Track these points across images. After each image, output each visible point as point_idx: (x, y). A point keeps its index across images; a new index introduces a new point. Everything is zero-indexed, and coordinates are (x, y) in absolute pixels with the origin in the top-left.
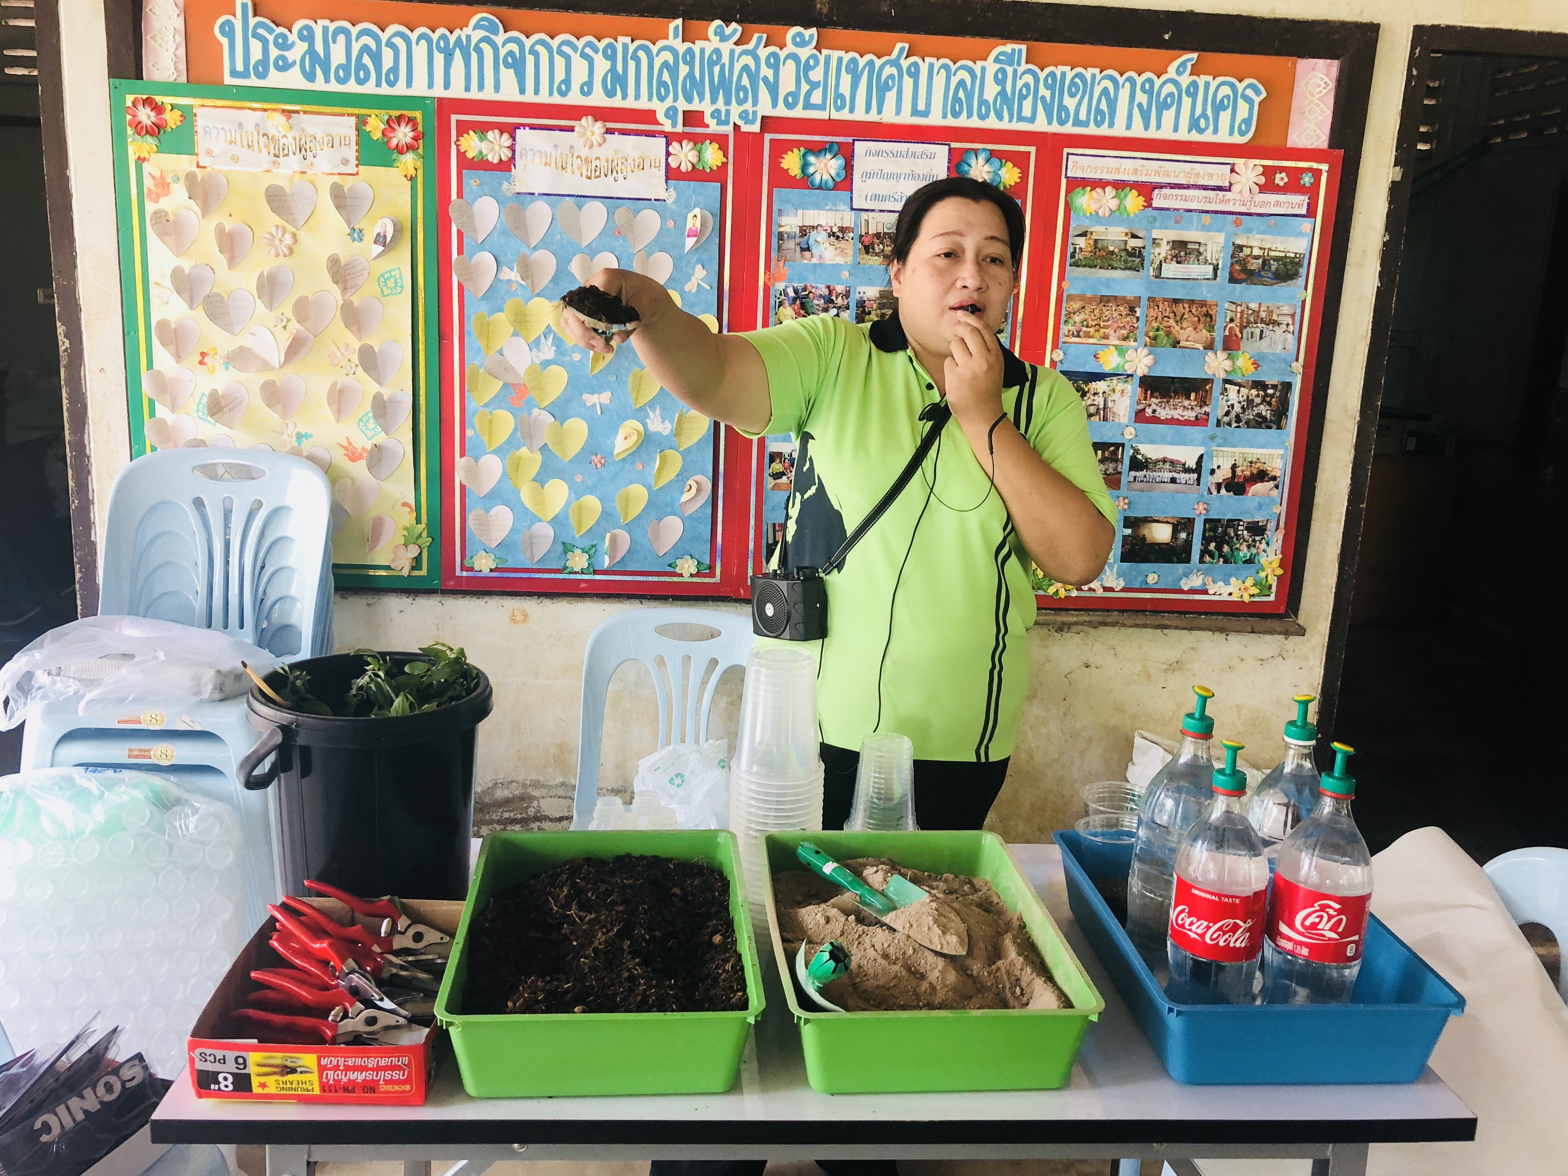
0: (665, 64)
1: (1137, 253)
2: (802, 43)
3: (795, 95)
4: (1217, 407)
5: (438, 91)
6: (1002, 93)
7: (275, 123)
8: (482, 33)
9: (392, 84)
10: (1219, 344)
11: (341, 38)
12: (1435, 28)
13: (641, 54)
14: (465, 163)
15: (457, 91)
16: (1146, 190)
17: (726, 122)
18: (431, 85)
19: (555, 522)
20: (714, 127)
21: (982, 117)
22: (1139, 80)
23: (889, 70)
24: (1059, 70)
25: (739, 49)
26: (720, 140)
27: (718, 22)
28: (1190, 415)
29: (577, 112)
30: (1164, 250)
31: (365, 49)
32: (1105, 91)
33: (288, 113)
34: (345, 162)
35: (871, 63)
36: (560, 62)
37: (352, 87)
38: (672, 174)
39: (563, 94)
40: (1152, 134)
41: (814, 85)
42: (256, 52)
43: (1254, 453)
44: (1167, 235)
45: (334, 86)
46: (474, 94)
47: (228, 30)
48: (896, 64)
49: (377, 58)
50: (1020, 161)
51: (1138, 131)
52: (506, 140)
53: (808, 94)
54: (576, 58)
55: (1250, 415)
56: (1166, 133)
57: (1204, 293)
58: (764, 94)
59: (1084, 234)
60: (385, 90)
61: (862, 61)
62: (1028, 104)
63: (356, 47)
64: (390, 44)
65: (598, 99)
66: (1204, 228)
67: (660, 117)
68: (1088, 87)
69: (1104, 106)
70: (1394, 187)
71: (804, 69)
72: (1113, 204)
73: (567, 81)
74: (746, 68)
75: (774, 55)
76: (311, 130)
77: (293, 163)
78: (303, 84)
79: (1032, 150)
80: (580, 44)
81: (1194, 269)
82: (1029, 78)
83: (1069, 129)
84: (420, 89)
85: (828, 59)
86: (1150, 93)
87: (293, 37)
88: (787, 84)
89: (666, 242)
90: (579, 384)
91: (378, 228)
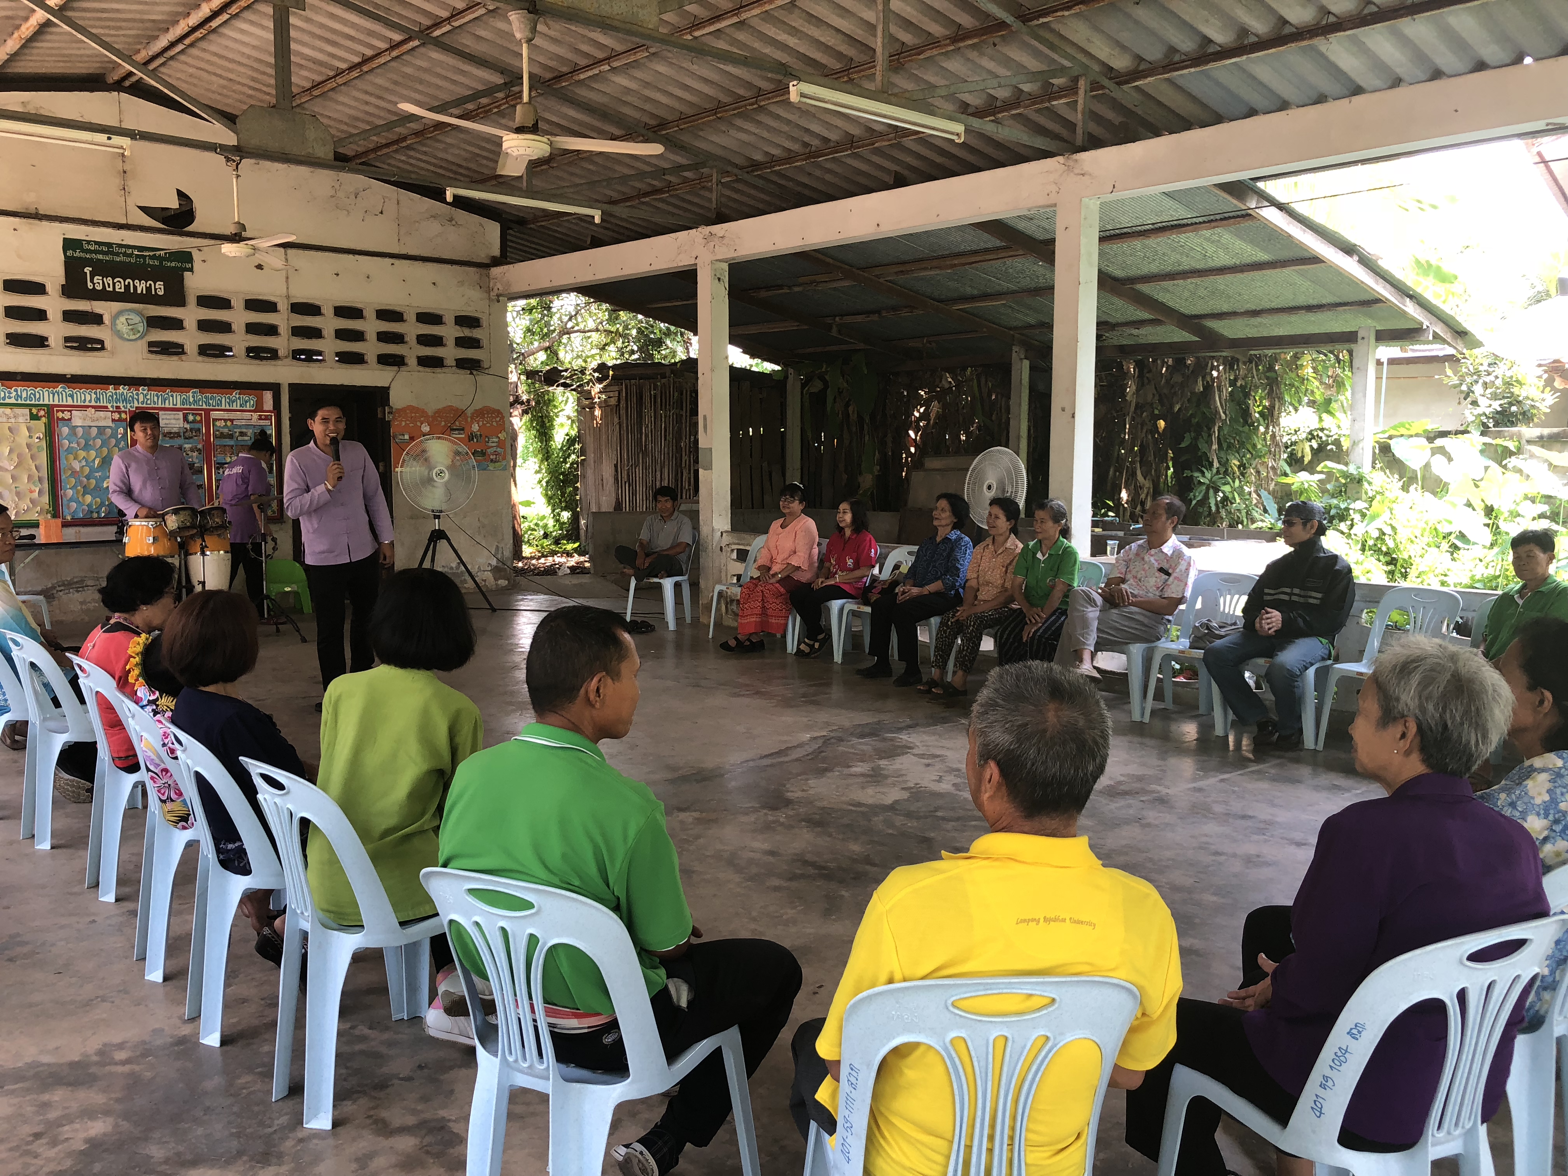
0: (110, 395)
2: (144, 390)
5: (51, 403)
6: (195, 399)
7: (8, 411)
8: (62, 389)
9: (39, 401)
11: (25, 391)
12: (293, 383)
13: (103, 393)
14: (59, 419)
15: (56, 402)
16: (232, 421)
18: (49, 401)
21: (190, 405)
22: (227, 396)
23: (166, 396)
24: (207, 394)
25: (127, 392)
27: (122, 386)
29: (88, 407)
30: (238, 434)
31: (32, 393)
32: (219, 399)
33: (11, 408)
34: (26, 420)
35: (161, 394)
36: (83, 395)
37: (28, 402)
38: (113, 420)
39: (84, 403)
40: (231, 408)
41: (148, 399)
44: (238, 430)
45: (23, 402)
46: (61, 403)
48: (167, 394)
49: (35, 396)
50: (200, 415)
51: (228, 407)
52: (69, 413)
53: (147, 401)
54: (87, 394)
56: (235, 408)
58: (136, 402)
59: (218, 431)
60: (37, 403)
61: (159, 394)
62: (201, 402)
63: (29, 393)
64: (38, 392)
65: (93, 403)
66: (247, 429)
67: (109, 407)
68: (215, 398)
69: (219, 402)
71: (145, 396)
72: (224, 424)
73: (85, 400)
74: (130, 396)
75: (137, 393)
76: (17, 412)
77: (13, 420)
78: (15, 402)
79: (203, 412)
80: (89, 391)
81: (246, 438)
82: (200, 396)
83: (211, 407)
84: (46, 402)
85: (151, 393)
86: (229, 399)
87: (13, 391)
88: (141, 399)
89: (114, 435)
90: (92, 470)
91: (37, 435)
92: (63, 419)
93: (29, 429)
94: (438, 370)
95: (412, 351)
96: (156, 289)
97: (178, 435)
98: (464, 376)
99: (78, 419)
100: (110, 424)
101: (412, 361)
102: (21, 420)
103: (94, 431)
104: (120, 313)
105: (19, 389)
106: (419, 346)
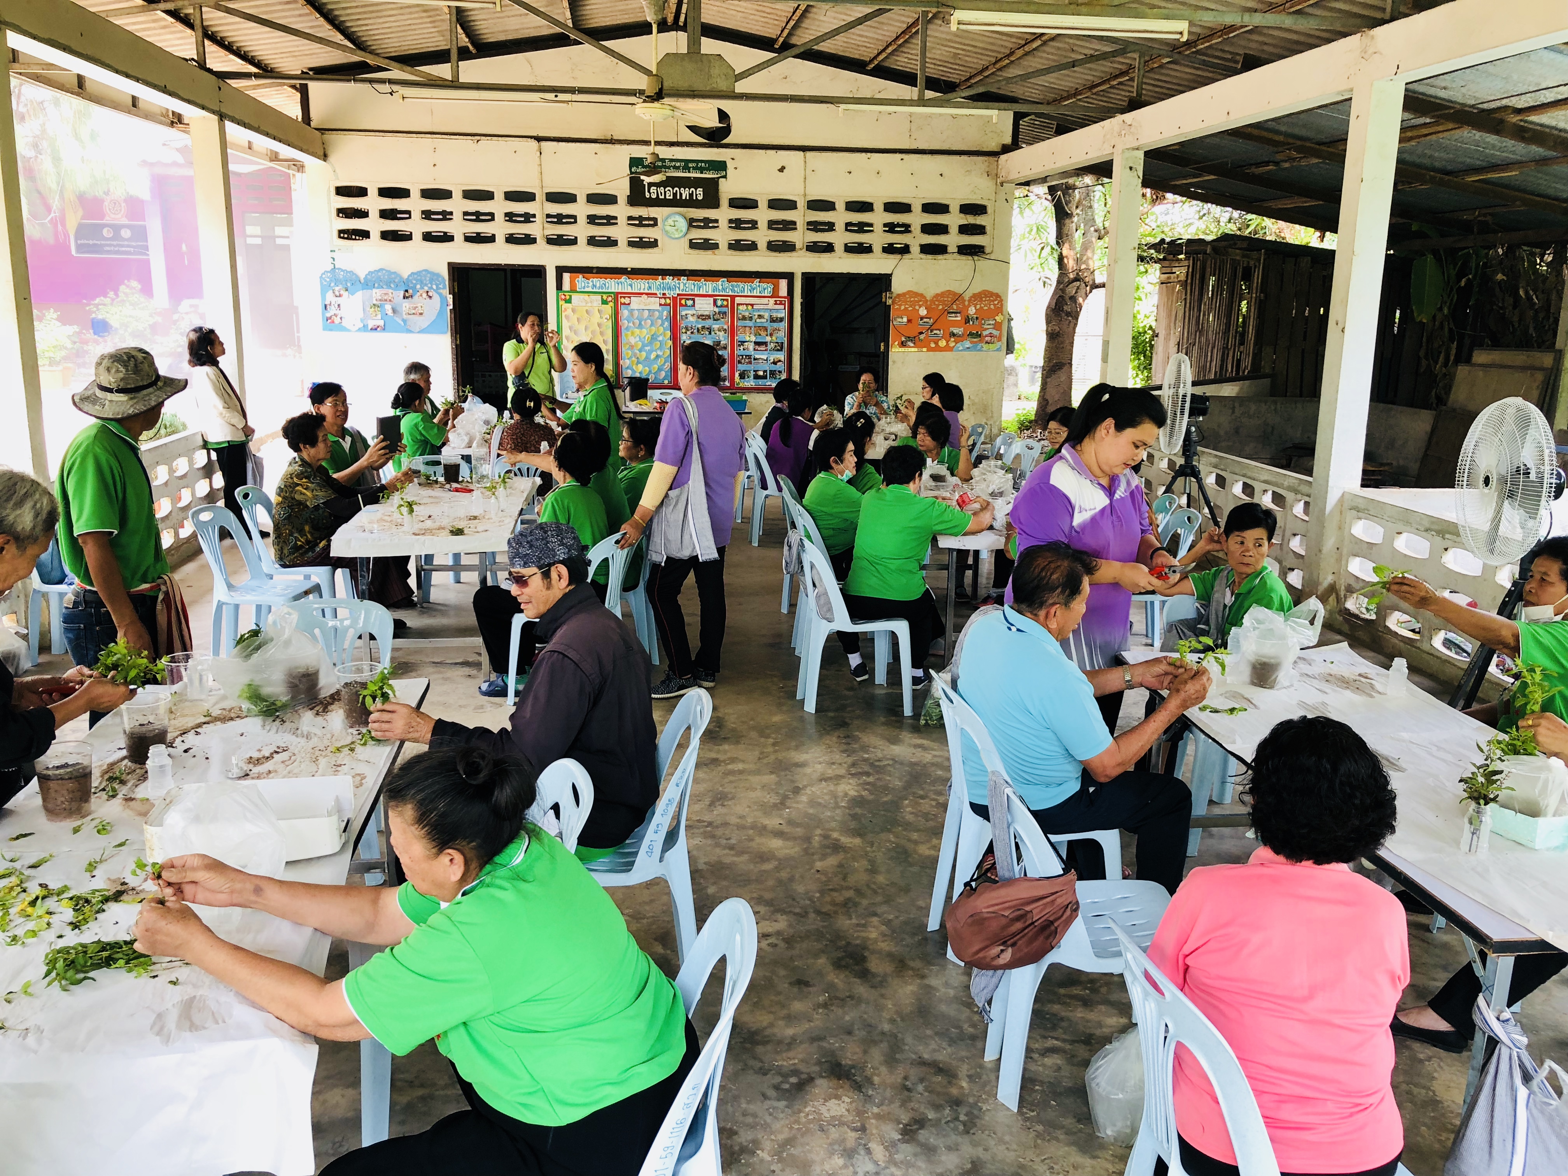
0: (659, 284)
1: (751, 317)
2: (684, 280)
4: (769, 347)
5: (617, 290)
7: (586, 296)
8: (625, 280)
9: (608, 290)
10: (769, 335)
11: (599, 281)
12: (806, 272)
13: (654, 282)
14: (621, 304)
15: (620, 290)
16: (752, 305)
22: (749, 284)
24: (734, 283)
25: (672, 281)
26: (669, 298)
27: (668, 276)
28: (764, 349)
29: (642, 294)
30: (756, 316)
32: (743, 286)
33: (589, 295)
34: (599, 304)
37: (601, 290)
38: (660, 305)
40: (752, 294)
42: (583, 285)
43: (778, 356)
45: (597, 290)
46: (623, 291)
47: (577, 280)
49: (605, 285)
51: (749, 294)
52: (629, 299)
54: (642, 284)
55: (777, 349)
56: (755, 294)
57: (765, 325)
58: (677, 289)
59: (740, 314)
61: (696, 282)
62: (728, 289)
63: (602, 283)
64: (607, 282)
65: (646, 291)
66: (764, 312)
67: (658, 294)
68: (740, 286)
69: (742, 289)
70: (801, 304)
71: (685, 284)
72: (746, 308)
73: (641, 288)
74: (674, 284)
75: (679, 282)
76: (593, 298)
77: (590, 305)
78: (592, 290)
79: (729, 298)
80: (643, 281)
81: (763, 320)
82: (728, 285)
83: (736, 294)
84: (613, 290)
85: (689, 282)
86: (751, 286)
87: (592, 282)
88: (682, 287)
89: (660, 317)
90: (644, 345)
91: (606, 316)
92: (625, 304)
93: (600, 312)
94: (940, 257)
95: (916, 239)
96: (697, 195)
97: (709, 317)
98: (966, 262)
99: (636, 303)
100: (658, 307)
101: (915, 249)
102: (595, 304)
103: (646, 313)
104: (670, 216)
105: (595, 280)
106: (922, 235)
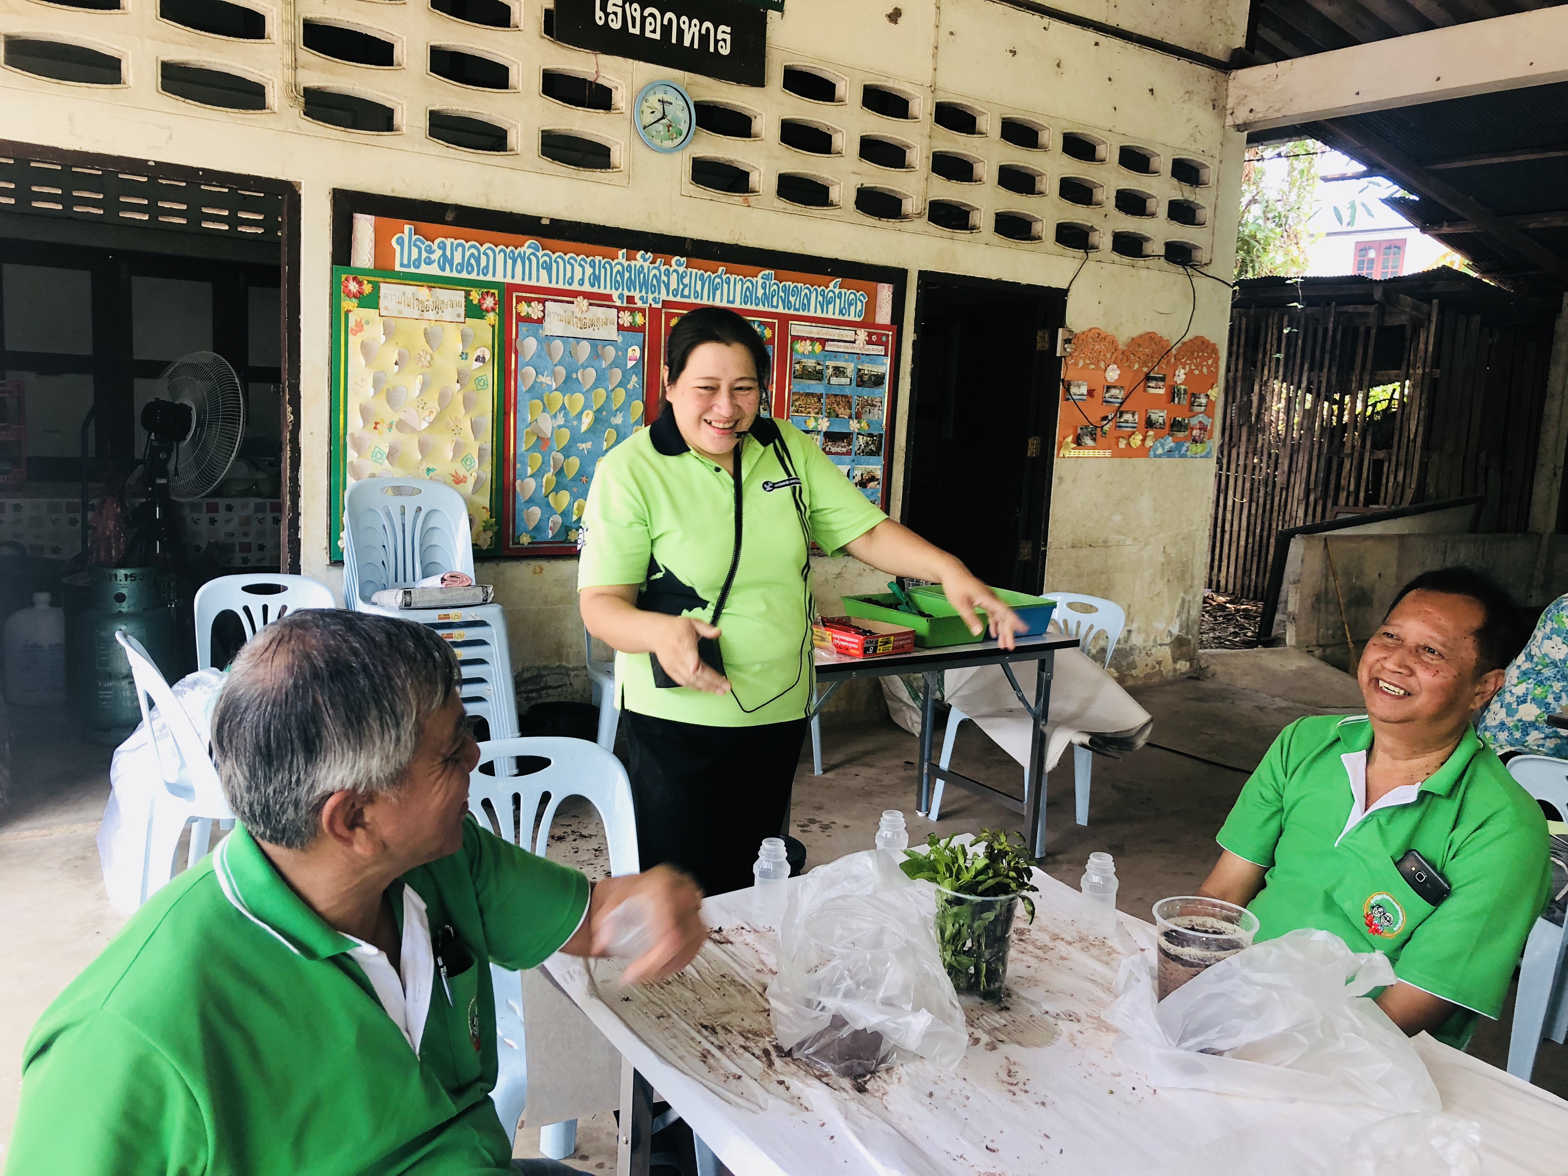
0: (618, 272)
1: (820, 372)
2: (680, 265)
3: (677, 290)
4: (855, 447)
5: (509, 280)
6: (765, 293)
7: (423, 293)
8: (532, 250)
9: (485, 275)
10: (854, 416)
11: (460, 249)
12: (926, 271)
13: (607, 265)
14: (520, 319)
15: (518, 280)
16: (823, 342)
17: (646, 303)
18: (505, 276)
19: (563, 514)
20: (639, 304)
21: (757, 305)
22: (819, 290)
23: (718, 280)
24: (787, 283)
25: (652, 266)
26: (642, 311)
27: (642, 252)
28: (844, 450)
29: (575, 294)
30: (830, 371)
31: (472, 255)
32: (806, 294)
33: (430, 287)
34: (459, 316)
35: (710, 276)
36: (569, 267)
37: (464, 275)
38: (620, 328)
39: (570, 284)
40: (824, 315)
41: (685, 286)
42: (415, 256)
43: (871, 467)
44: (831, 364)
46: (526, 282)
47: (400, 242)
48: (720, 277)
49: (478, 260)
50: (771, 326)
51: (819, 314)
52: (540, 307)
53: (683, 290)
54: (576, 266)
55: (868, 449)
56: (830, 316)
57: (847, 391)
59: (798, 363)
60: (481, 278)
61: (706, 275)
62: (775, 299)
63: (467, 254)
64: (485, 254)
65: (587, 288)
66: (846, 361)
67: (615, 298)
68: (799, 292)
69: (805, 302)
70: (914, 343)
71: (681, 278)
72: (810, 348)
73: (572, 278)
74: (655, 275)
75: (668, 270)
76: (441, 298)
78: (439, 273)
79: (776, 321)
80: (579, 259)
82: (775, 287)
83: (792, 312)
84: (499, 278)
85: (691, 273)
86: (823, 296)
87: (435, 246)
88: (673, 285)
89: (618, 363)
90: (576, 438)
91: (478, 353)
92: (528, 319)
93: (464, 337)
94: (1140, 262)
95: (1106, 222)
96: (716, 42)
98: (1177, 277)
99: (556, 320)
100: (612, 333)
101: (1104, 240)
102: (448, 315)
103: (585, 350)
104: (652, 87)
105: (449, 242)
106: (1116, 212)
